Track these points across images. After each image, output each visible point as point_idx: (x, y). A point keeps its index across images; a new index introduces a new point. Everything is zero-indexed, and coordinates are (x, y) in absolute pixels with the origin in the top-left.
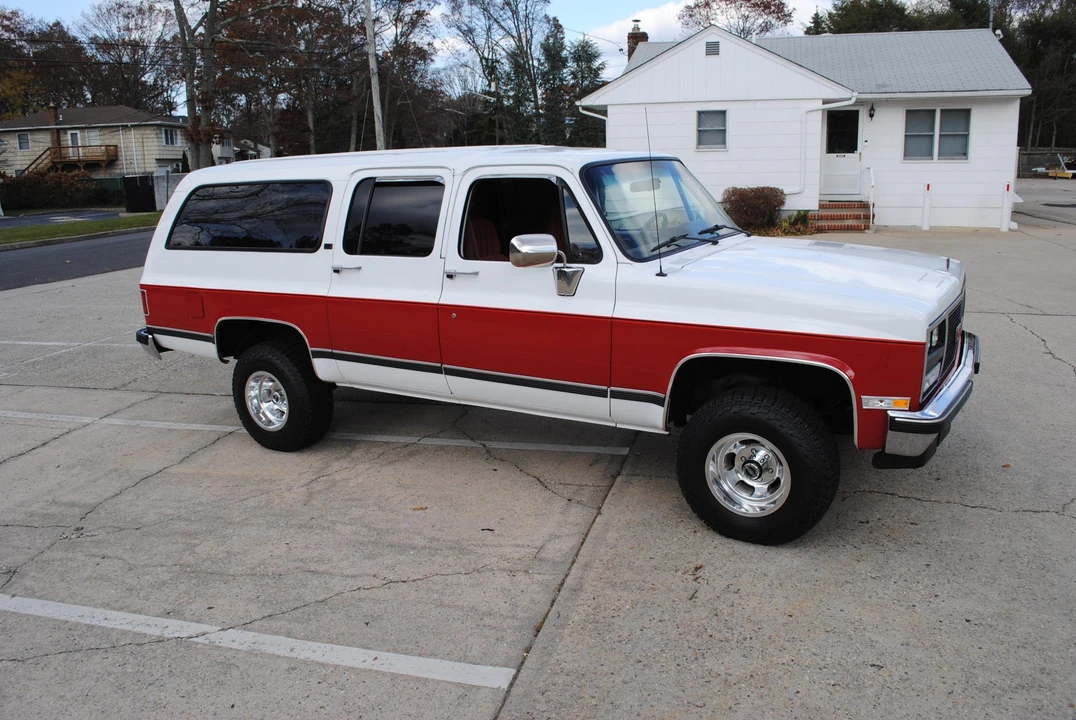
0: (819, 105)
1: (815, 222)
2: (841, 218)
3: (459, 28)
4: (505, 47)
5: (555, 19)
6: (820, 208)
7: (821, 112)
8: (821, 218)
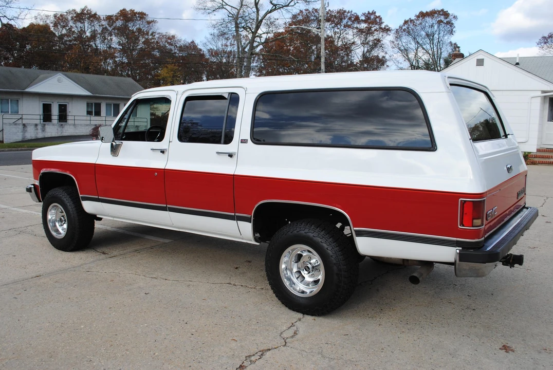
0: (539, 94)
1: (532, 159)
2: (548, 157)
3: (399, 49)
4: (424, 59)
5: (455, 44)
6: (537, 151)
7: (540, 98)
8: (536, 157)
